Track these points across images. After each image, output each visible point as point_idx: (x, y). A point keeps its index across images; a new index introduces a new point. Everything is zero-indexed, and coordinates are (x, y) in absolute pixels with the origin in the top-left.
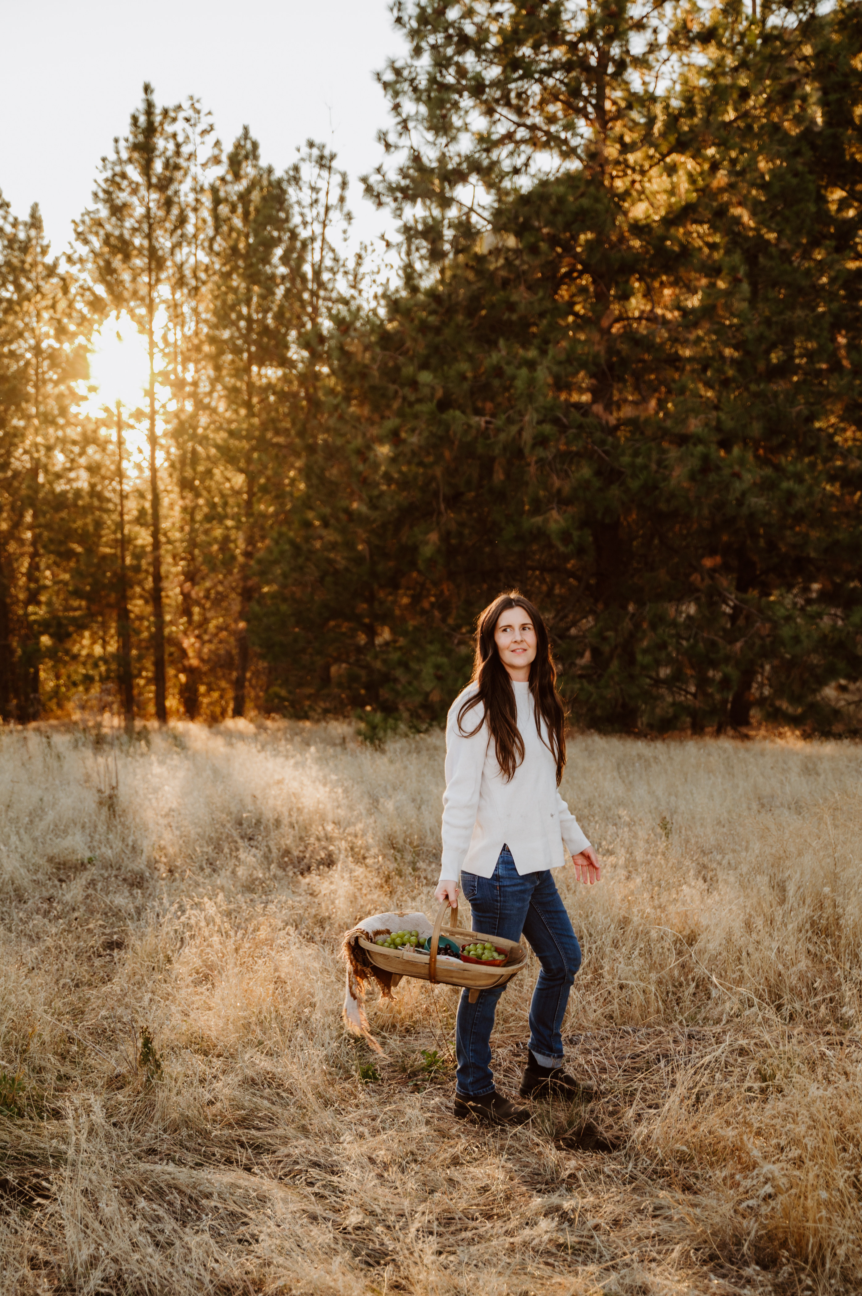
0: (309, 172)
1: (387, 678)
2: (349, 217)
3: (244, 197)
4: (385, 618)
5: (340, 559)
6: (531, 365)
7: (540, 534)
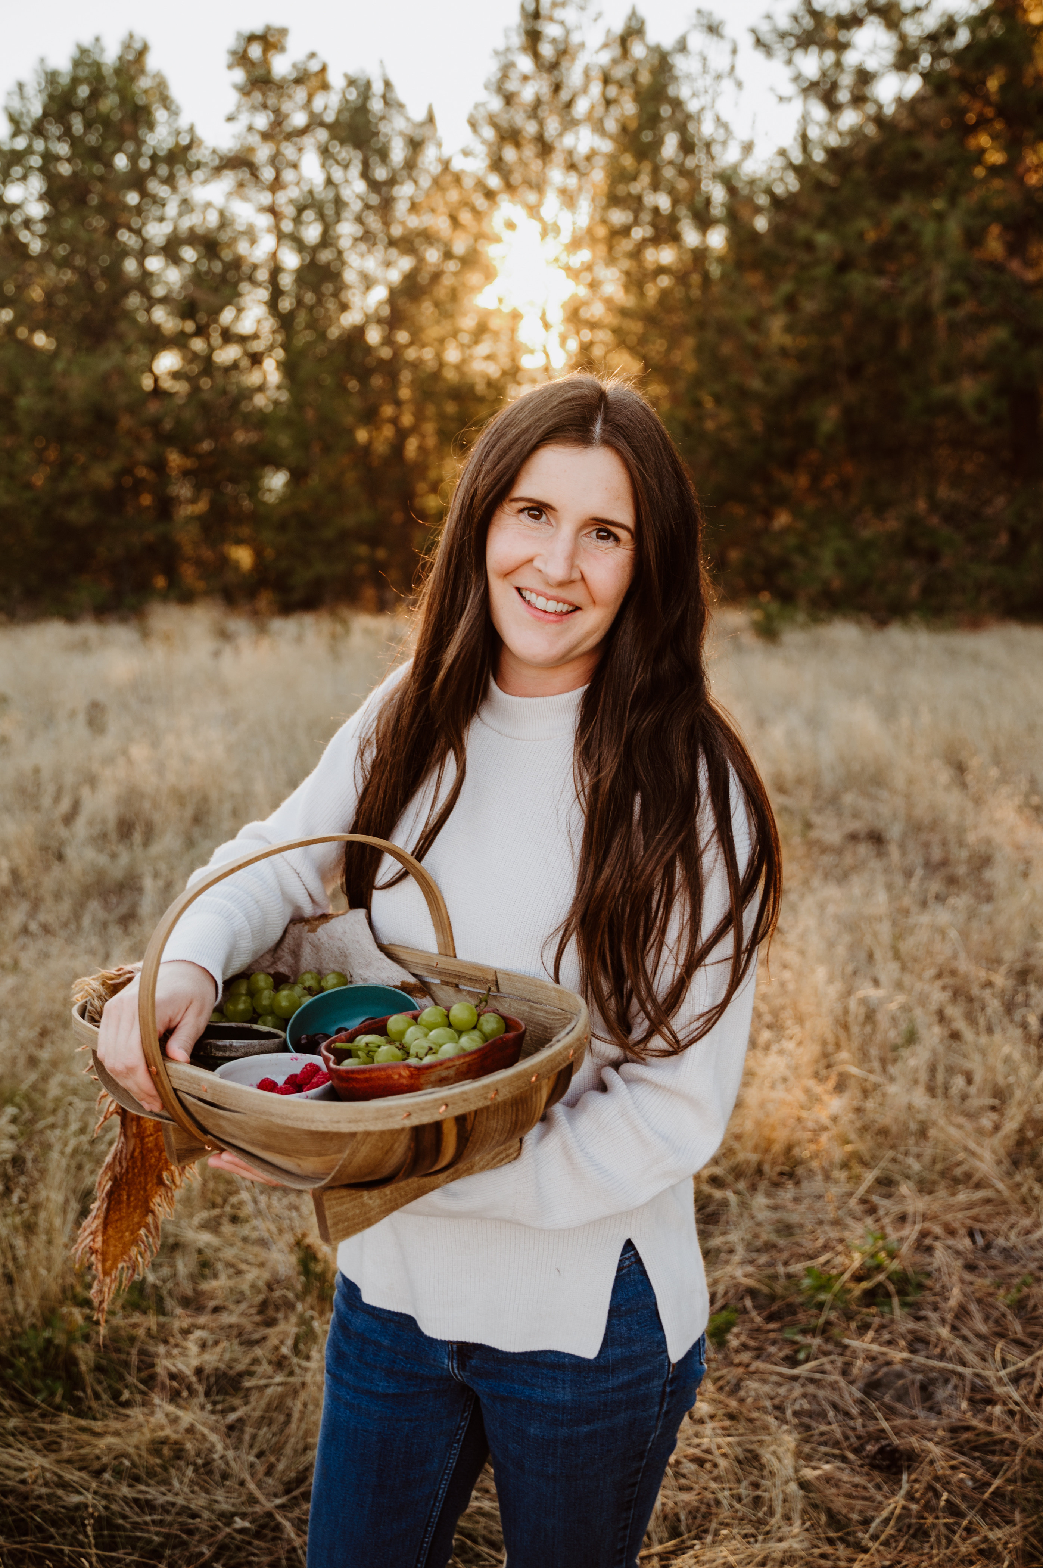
0: (697, 41)
1: (784, 564)
2: (739, 85)
3: (634, 77)
4: (782, 499)
5: (732, 437)
6: (940, 217)
7: (951, 407)
